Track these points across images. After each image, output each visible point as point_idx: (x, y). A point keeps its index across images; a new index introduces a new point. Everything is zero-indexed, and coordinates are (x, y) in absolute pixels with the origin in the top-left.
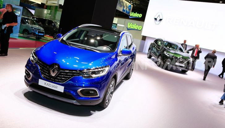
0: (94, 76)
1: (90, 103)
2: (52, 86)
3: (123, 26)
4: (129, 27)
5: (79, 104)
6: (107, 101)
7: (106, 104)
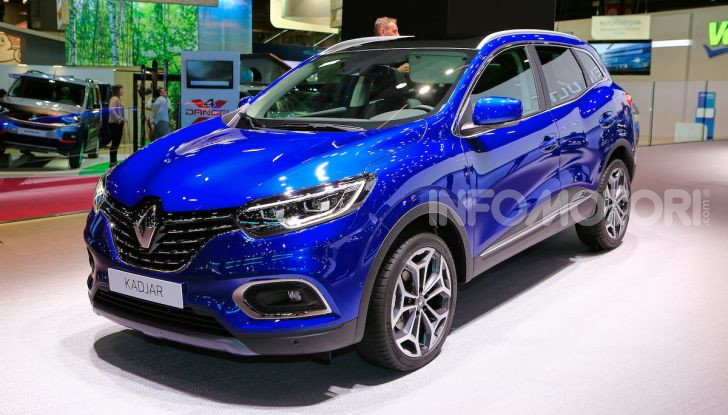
0: (295, 223)
1: (296, 342)
2: (146, 287)
3: (685, 43)
4: (714, 41)
5: (253, 354)
6: (409, 337)
7: (407, 352)
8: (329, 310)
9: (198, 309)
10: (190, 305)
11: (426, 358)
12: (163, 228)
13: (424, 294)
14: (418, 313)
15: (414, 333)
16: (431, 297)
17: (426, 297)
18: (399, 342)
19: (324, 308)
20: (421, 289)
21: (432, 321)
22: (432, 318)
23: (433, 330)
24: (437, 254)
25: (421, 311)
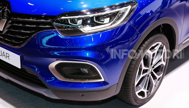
1: (83, 95)
6: (142, 90)
7: (140, 97)
8: (103, 80)
9: (29, 70)
10: (24, 67)
11: (149, 98)
12: (10, 21)
13: (152, 66)
14: (148, 76)
15: (145, 87)
16: (155, 67)
17: (153, 67)
18: (137, 93)
19: (100, 78)
20: (152, 64)
21: (154, 79)
22: (155, 78)
23: (154, 83)
24: (163, 45)
25: (150, 75)
